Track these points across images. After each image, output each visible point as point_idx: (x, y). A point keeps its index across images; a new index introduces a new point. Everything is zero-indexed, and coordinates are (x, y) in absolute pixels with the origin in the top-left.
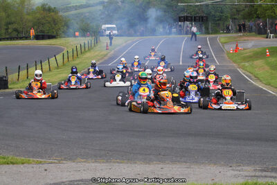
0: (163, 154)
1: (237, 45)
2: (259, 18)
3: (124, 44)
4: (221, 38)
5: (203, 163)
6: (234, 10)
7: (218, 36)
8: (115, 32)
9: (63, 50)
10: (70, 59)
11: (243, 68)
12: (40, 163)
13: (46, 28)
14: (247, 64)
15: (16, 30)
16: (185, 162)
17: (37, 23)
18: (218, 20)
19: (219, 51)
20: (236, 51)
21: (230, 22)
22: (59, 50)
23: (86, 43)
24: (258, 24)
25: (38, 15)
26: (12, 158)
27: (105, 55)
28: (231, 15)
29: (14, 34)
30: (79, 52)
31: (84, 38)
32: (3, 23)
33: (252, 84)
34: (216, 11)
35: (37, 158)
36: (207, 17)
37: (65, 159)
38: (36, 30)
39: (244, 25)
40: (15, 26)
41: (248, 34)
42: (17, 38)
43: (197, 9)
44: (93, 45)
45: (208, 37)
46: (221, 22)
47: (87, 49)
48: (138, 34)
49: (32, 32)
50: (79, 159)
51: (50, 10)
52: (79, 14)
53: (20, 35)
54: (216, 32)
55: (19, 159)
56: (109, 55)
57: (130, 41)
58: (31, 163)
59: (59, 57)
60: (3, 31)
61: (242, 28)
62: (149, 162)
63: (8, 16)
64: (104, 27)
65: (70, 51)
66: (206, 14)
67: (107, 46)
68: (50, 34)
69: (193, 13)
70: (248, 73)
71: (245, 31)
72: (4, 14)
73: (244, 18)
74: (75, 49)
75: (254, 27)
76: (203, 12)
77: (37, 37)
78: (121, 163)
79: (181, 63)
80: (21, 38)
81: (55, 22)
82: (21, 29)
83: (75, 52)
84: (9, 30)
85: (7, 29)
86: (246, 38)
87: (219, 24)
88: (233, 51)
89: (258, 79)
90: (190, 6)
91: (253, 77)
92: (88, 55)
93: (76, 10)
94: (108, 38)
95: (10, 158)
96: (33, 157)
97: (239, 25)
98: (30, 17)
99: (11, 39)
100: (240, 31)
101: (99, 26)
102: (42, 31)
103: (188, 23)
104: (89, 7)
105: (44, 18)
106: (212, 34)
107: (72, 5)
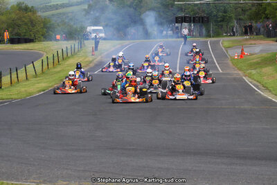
0: (157, 175)
1: (242, 50)
2: (268, 18)
4: (224, 41)
6: (239, 10)
7: (221, 39)
8: (102, 35)
9: (42, 55)
10: (51, 66)
11: (250, 76)
13: (22, 31)
14: (254, 72)
17: (12, 25)
18: (221, 21)
19: (222, 56)
20: (241, 57)
21: (235, 23)
22: (37, 56)
23: (69, 47)
24: (267, 26)
25: (13, 16)
27: (91, 62)
28: (236, 16)
30: (61, 59)
33: (260, 94)
34: (218, 11)
35: (12, 180)
36: (208, 18)
37: (44, 182)
38: (11, 33)
39: (251, 27)
41: (255, 37)
43: (196, 8)
45: (209, 40)
46: (224, 24)
47: (69, 55)
48: (129, 37)
49: (6, 35)
50: (60, 182)
51: (26, 9)
52: (60, 14)
54: (218, 35)
56: (95, 62)
57: (120, 46)
59: (38, 64)
61: (248, 30)
64: (90, 29)
65: (50, 56)
66: (207, 14)
67: (93, 51)
68: (26, 37)
69: (191, 14)
70: (255, 82)
71: (252, 33)
73: (251, 19)
74: (56, 55)
75: (262, 29)
76: (204, 11)
77: (12, 41)
79: (178, 71)
81: (33, 23)
83: (56, 59)
86: (253, 42)
87: (222, 26)
88: (238, 56)
89: (267, 89)
90: (189, 4)
91: (261, 87)
93: (57, 9)
94: (94, 41)
96: (7, 180)
97: (245, 27)
98: (4, 18)
100: (246, 33)
101: (83, 29)
102: (18, 34)
103: (186, 24)
104: (71, 6)
105: (20, 19)
106: (213, 37)
107: (52, 4)
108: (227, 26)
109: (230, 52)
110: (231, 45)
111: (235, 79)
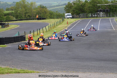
0: (90, 68)
3: (75, 22)
4: (116, 19)
5: (108, 73)
8: (71, 17)
9: (49, 24)
10: (52, 28)
12: (39, 72)
13: (42, 15)
15: (29, 16)
16: (100, 72)
17: (38, 13)
18: (114, 11)
19: (115, 24)
22: (47, 24)
25: (38, 10)
26: (27, 71)
27: (67, 26)
29: (28, 18)
30: (56, 25)
31: (58, 19)
32: (24, 13)
34: (113, 7)
35: (37, 70)
37: (49, 71)
40: (29, 14)
42: (29, 19)
43: (105, 7)
44: (61, 22)
45: (110, 18)
46: (116, 12)
47: (59, 24)
48: (81, 17)
50: (55, 71)
51: (43, 7)
52: (55, 9)
53: (31, 18)
54: (113, 16)
55: (30, 71)
56: (68, 26)
57: (77, 20)
58: (34, 73)
59: (47, 27)
60: (24, 16)
62: (85, 72)
63: (26, 10)
64: (66, 14)
65: (52, 25)
67: (67, 22)
68: (43, 17)
69: (104, 9)
72: (24, 9)
76: (108, 8)
78: (73, 72)
79: (99, 30)
80: (31, 19)
81: (45, 12)
82: (31, 16)
83: (54, 25)
84: (26, 16)
85: (25, 15)
92: (59, 26)
93: (54, 7)
95: (26, 70)
98: (35, 11)
99: (27, 19)
101: (64, 14)
102: (40, 16)
104: (60, 6)
105: (41, 11)
107: (52, 5)
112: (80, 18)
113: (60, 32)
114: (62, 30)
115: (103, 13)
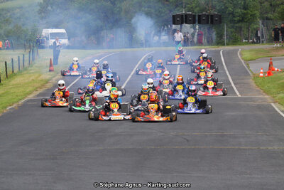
1: (271, 64)
4: (244, 51)
6: (267, 4)
7: (239, 48)
8: (64, 41)
11: (281, 102)
18: (239, 21)
19: (241, 73)
20: (269, 74)
21: (260, 24)
23: (16, 59)
27: (51, 79)
28: (262, 13)
31: (11, 52)
34: (235, 6)
36: (220, 17)
44: (26, 64)
45: (222, 49)
46: (244, 25)
48: (105, 45)
54: (235, 41)
61: (279, 35)
64: (46, 32)
66: (219, 11)
67: (51, 65)
69: (196, 10)
76: (214, 7)
87: (241, 28)
88: (264, 73)
92: (18, 80)
97: (275, 30)
100: (276, 39)
101: (36, 32)
103: (188, 26)
106: (228, 45)
108: (248, 28)
109: (253, 67)
110: (254, 57)
111: (260, 107)
112: (103, 48)
113: (20, 102)
114: (31, 97)
115: (194, 28)
